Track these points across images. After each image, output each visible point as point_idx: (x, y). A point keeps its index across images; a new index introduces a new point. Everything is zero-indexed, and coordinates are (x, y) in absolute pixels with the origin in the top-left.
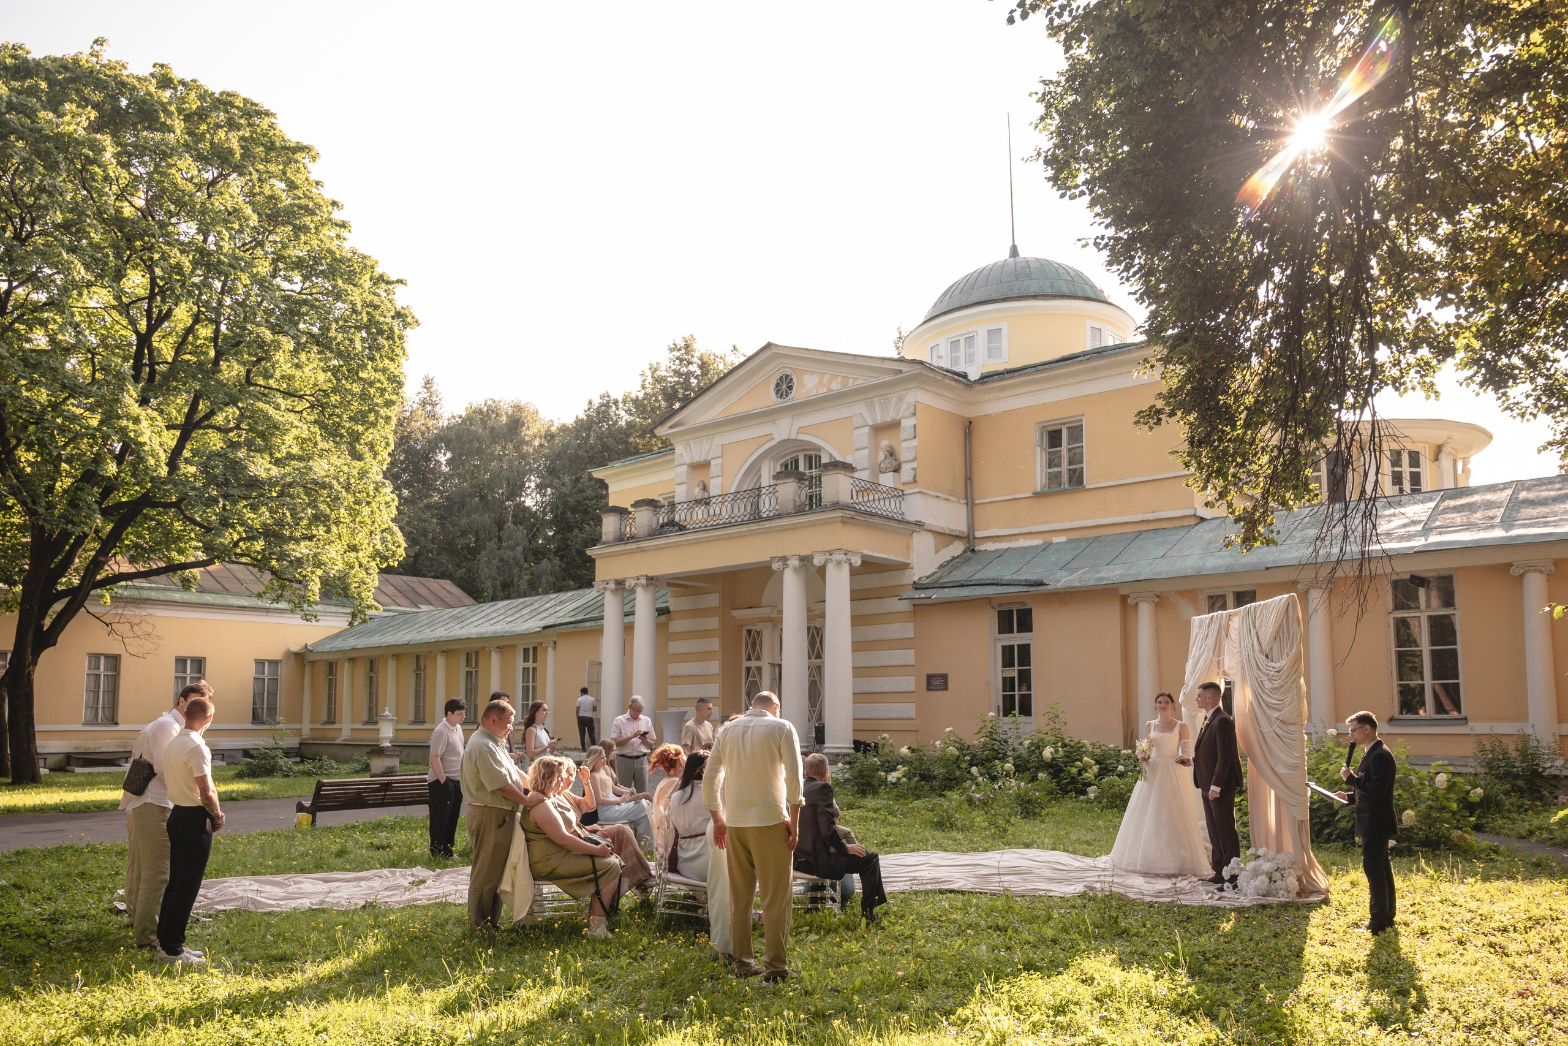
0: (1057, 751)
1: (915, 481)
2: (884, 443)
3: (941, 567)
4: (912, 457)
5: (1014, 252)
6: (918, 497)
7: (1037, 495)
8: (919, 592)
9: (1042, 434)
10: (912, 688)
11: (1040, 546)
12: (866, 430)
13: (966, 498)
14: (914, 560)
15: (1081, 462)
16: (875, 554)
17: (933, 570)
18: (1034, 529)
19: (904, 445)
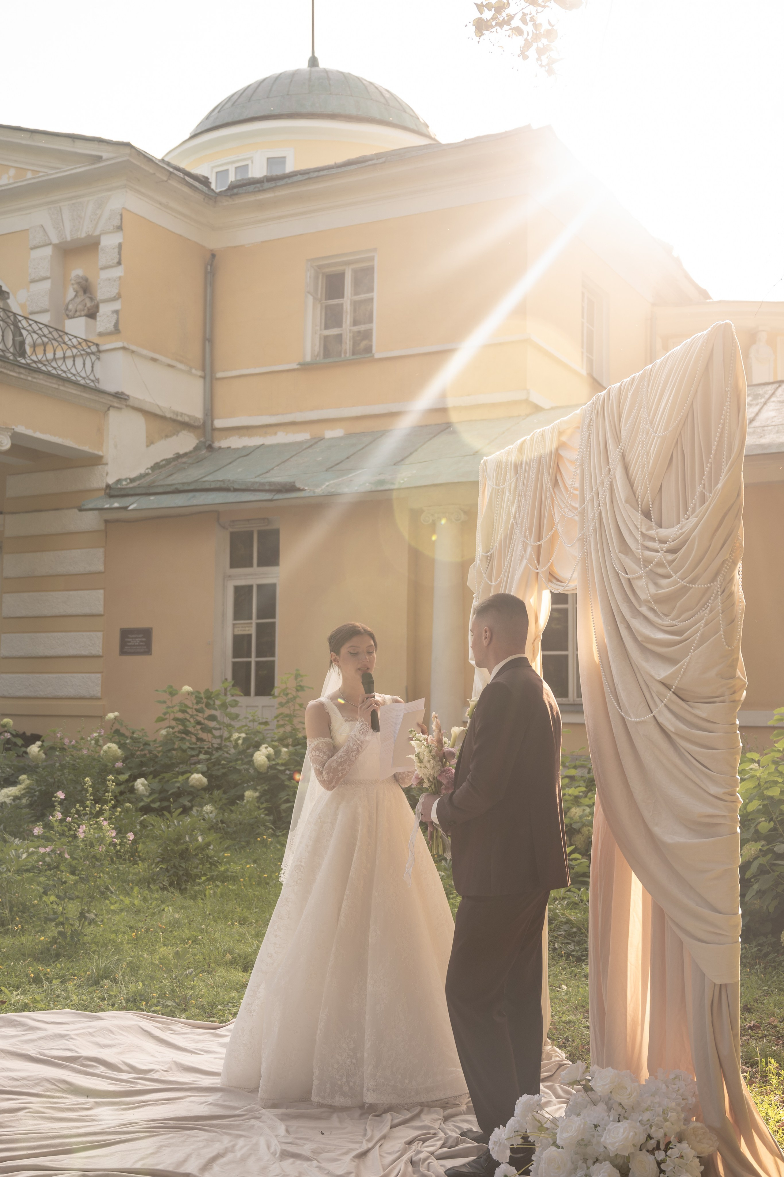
0: (277, 753)
1: (117, 330)
2: (77, 272)
3: (156, 467)
4: (114, 292)
5: (313, 62)
6: (120, 354)
7: (305, 367)
8: (112, 500)
9: (316, 278)
10: (97, 650)
11: (306, 442)
12: (48, 251)
13: (204, 370)
14: (109, 452)
15: (371, 321)
16: (38, 435)
17: (142, 471)
18: (298, 417)
19: (104, 275)
